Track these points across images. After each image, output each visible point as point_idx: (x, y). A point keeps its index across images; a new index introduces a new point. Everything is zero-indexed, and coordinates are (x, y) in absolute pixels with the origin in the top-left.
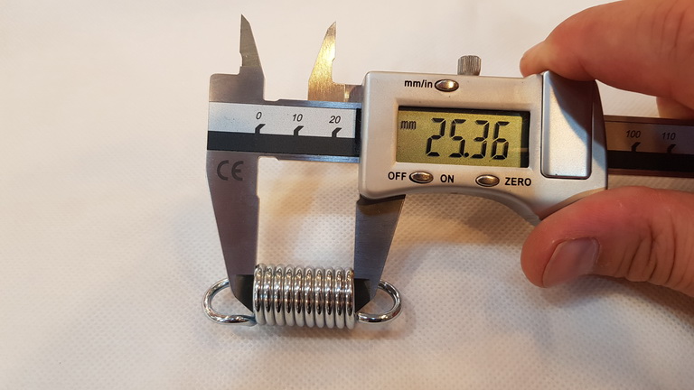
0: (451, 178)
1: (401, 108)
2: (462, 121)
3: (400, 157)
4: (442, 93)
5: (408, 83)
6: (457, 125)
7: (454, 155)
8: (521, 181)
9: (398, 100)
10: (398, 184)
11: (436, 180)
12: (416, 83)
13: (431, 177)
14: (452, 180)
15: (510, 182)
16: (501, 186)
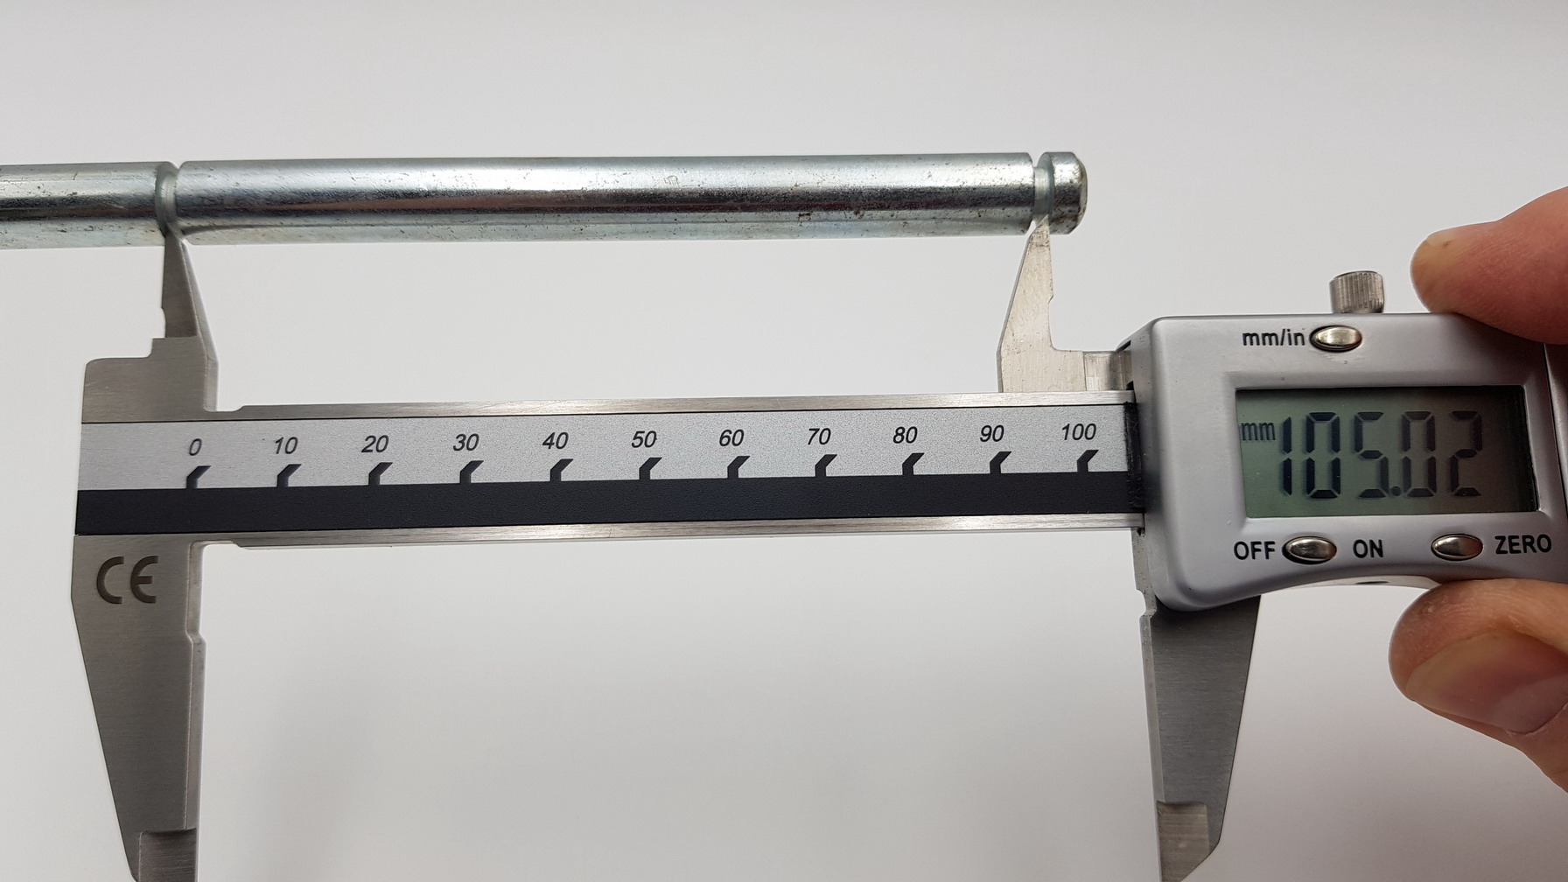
0: (1377, 548)
1: (1244, 394)
2: (1374, 416)
3: (1254, 507)
4: (1328, 355)
5: (1249, 337)
6: (1367, 426)
7: (1368, 494)
8: (1528, 542)
9: (1233, 377)
10: (1258, 567)
11: (1344, 554)
12: (1269, 337)
13: (1334, 548)
14: (1381, 555)
15: (1506, 547)
16: (1487, 556)
